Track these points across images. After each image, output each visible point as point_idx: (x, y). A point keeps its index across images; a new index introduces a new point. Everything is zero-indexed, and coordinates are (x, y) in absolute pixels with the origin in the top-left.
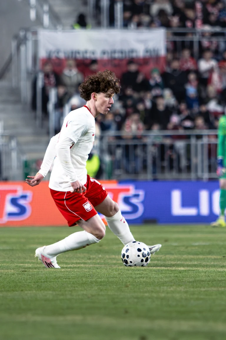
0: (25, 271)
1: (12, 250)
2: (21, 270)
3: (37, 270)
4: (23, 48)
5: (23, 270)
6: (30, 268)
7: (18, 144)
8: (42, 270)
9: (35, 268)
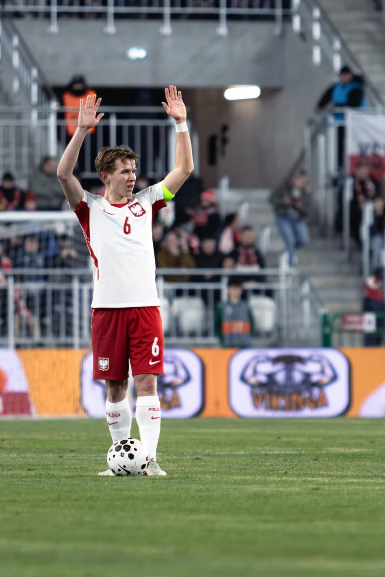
0: (318, 489)
1: (300, 455)
2: (311, 486)
3: (336, 488)
4: (321, 139)
5: (314, 488)
6: (325, 484)
7: (312, 289)
8: (344, 488)
9: (334, 484)
